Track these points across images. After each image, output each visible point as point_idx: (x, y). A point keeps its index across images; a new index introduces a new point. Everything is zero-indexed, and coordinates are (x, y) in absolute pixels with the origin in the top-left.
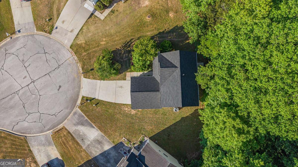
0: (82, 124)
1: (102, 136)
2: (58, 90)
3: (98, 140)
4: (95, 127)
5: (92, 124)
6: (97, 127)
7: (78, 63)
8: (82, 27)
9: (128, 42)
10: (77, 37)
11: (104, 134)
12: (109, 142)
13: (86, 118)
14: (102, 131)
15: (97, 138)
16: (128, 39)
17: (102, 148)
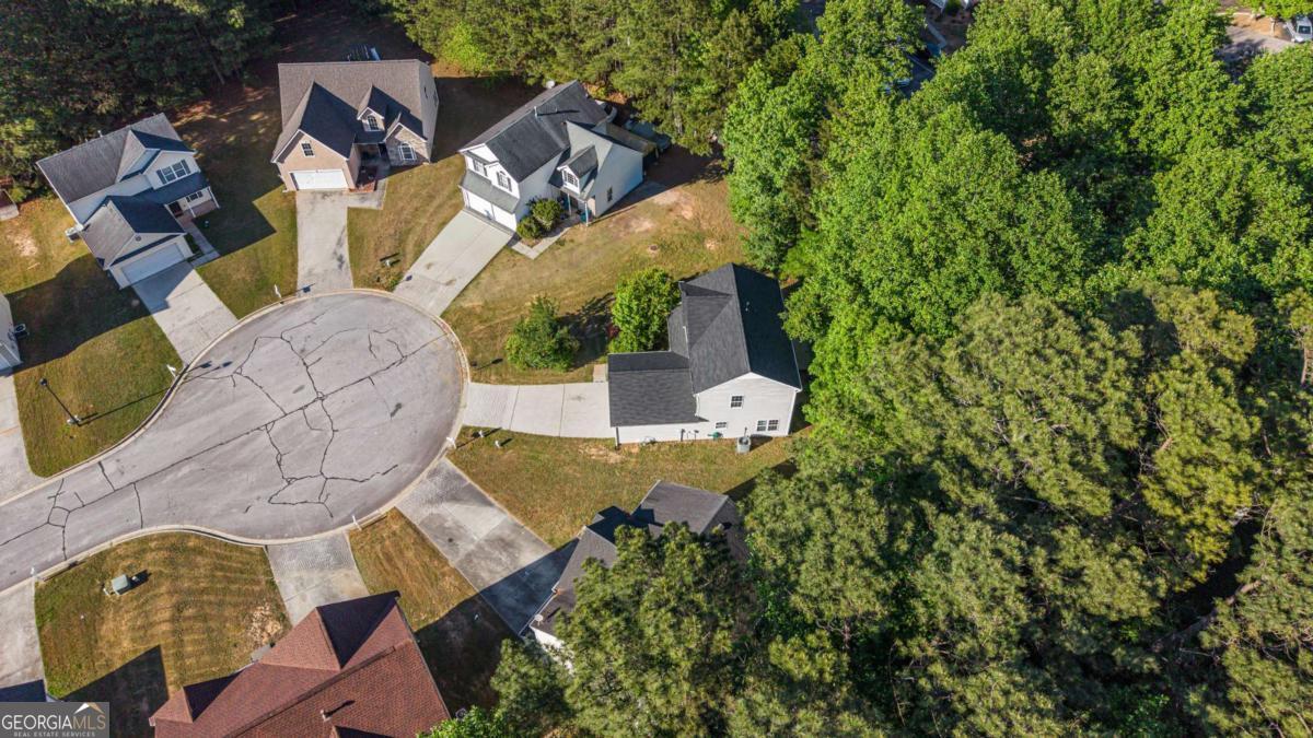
0: (454, 498)
1: (516, 525)
2: (393, 414)
3: (502, 540)
4: (496, 503)
5: (487, 495)
6: (501, 502)
7: (458, 348)
8: (479, 274)
9: (599, 300)
10: (461, 294)
11: (524, 520)
12: (536, 541)
13: (469, 481)
14: (515, 514)
15: (498, 532)
16: (600, 294)
17: (514, 559)
